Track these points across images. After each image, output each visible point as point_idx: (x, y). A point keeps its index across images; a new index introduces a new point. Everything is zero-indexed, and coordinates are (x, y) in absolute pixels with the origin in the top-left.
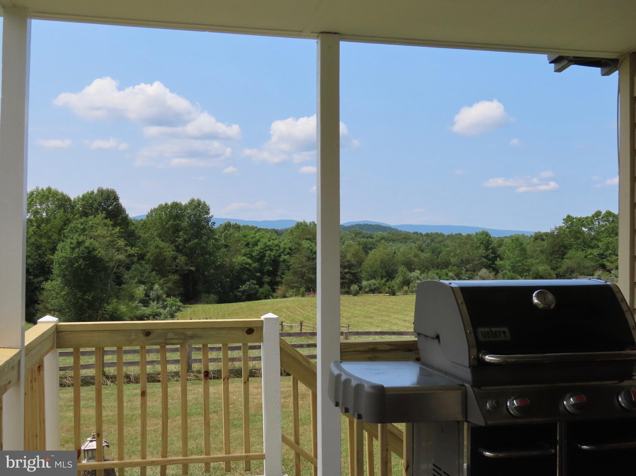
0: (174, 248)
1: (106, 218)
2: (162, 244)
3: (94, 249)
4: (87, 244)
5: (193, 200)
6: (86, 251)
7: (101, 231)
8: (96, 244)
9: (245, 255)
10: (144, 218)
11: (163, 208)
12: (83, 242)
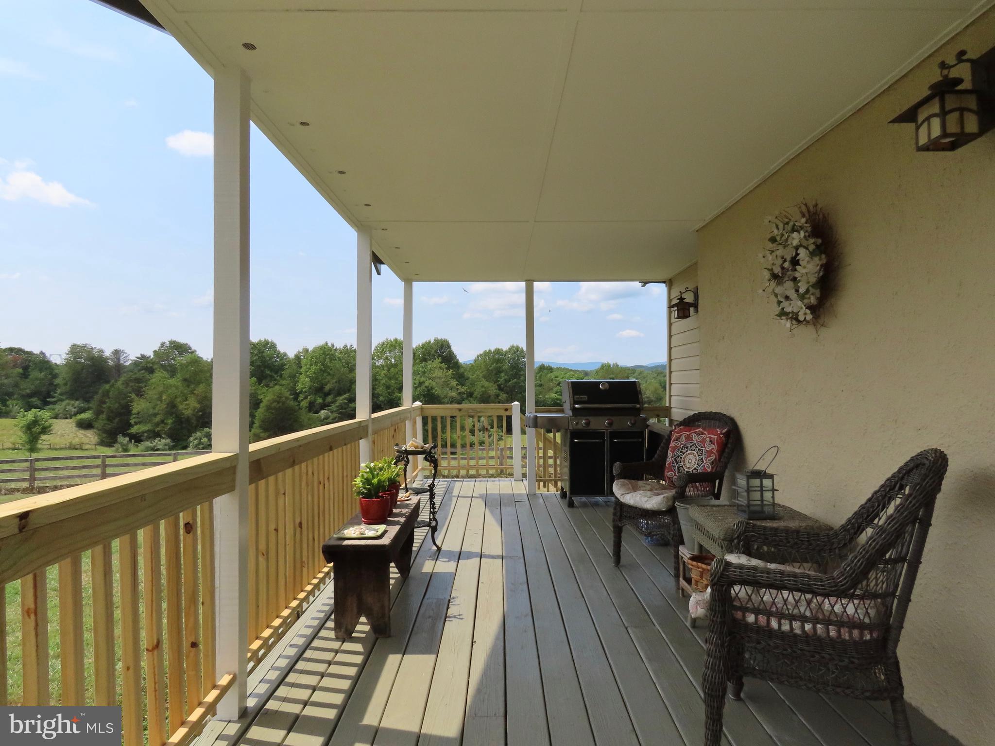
0: (497, 387)
1: (441, 363)
2: (487, 384)
3: (432, 388)
4: (427, 384)
5: (513, 347)
6: (426, 389)
7: (438, 373)
8: (434, 384)
9: (556, 393)
10: (473, 362)
11: (487, 354)
12: (424, 382)
